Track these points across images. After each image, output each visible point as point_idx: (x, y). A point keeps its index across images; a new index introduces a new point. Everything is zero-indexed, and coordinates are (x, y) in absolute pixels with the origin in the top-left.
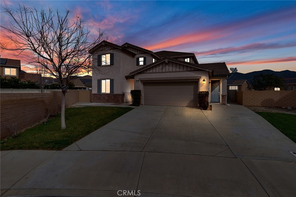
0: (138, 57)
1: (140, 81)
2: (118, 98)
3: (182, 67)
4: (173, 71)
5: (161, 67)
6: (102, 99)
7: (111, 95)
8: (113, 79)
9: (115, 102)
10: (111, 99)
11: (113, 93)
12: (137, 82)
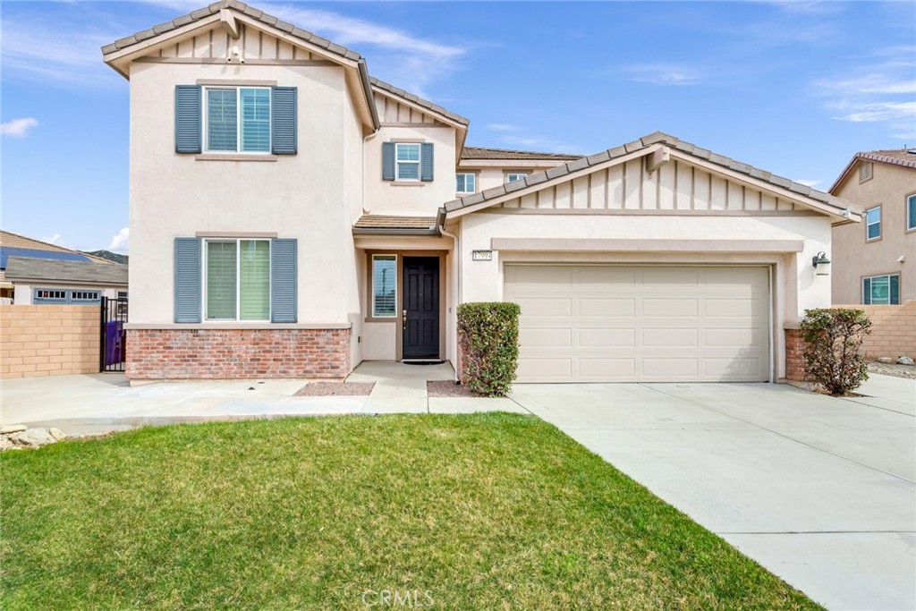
0: (389, 141)
1: (495, 255)
2: (329, 347)
3: (719, 192)
4: (679, 208)
5: (615, 183)
6: (207, 358)
7: (277, 335)
8: (295, 241)
9: (306, 374)
10: (280, 355)
11: (296, 322)
12: (478, 256)
